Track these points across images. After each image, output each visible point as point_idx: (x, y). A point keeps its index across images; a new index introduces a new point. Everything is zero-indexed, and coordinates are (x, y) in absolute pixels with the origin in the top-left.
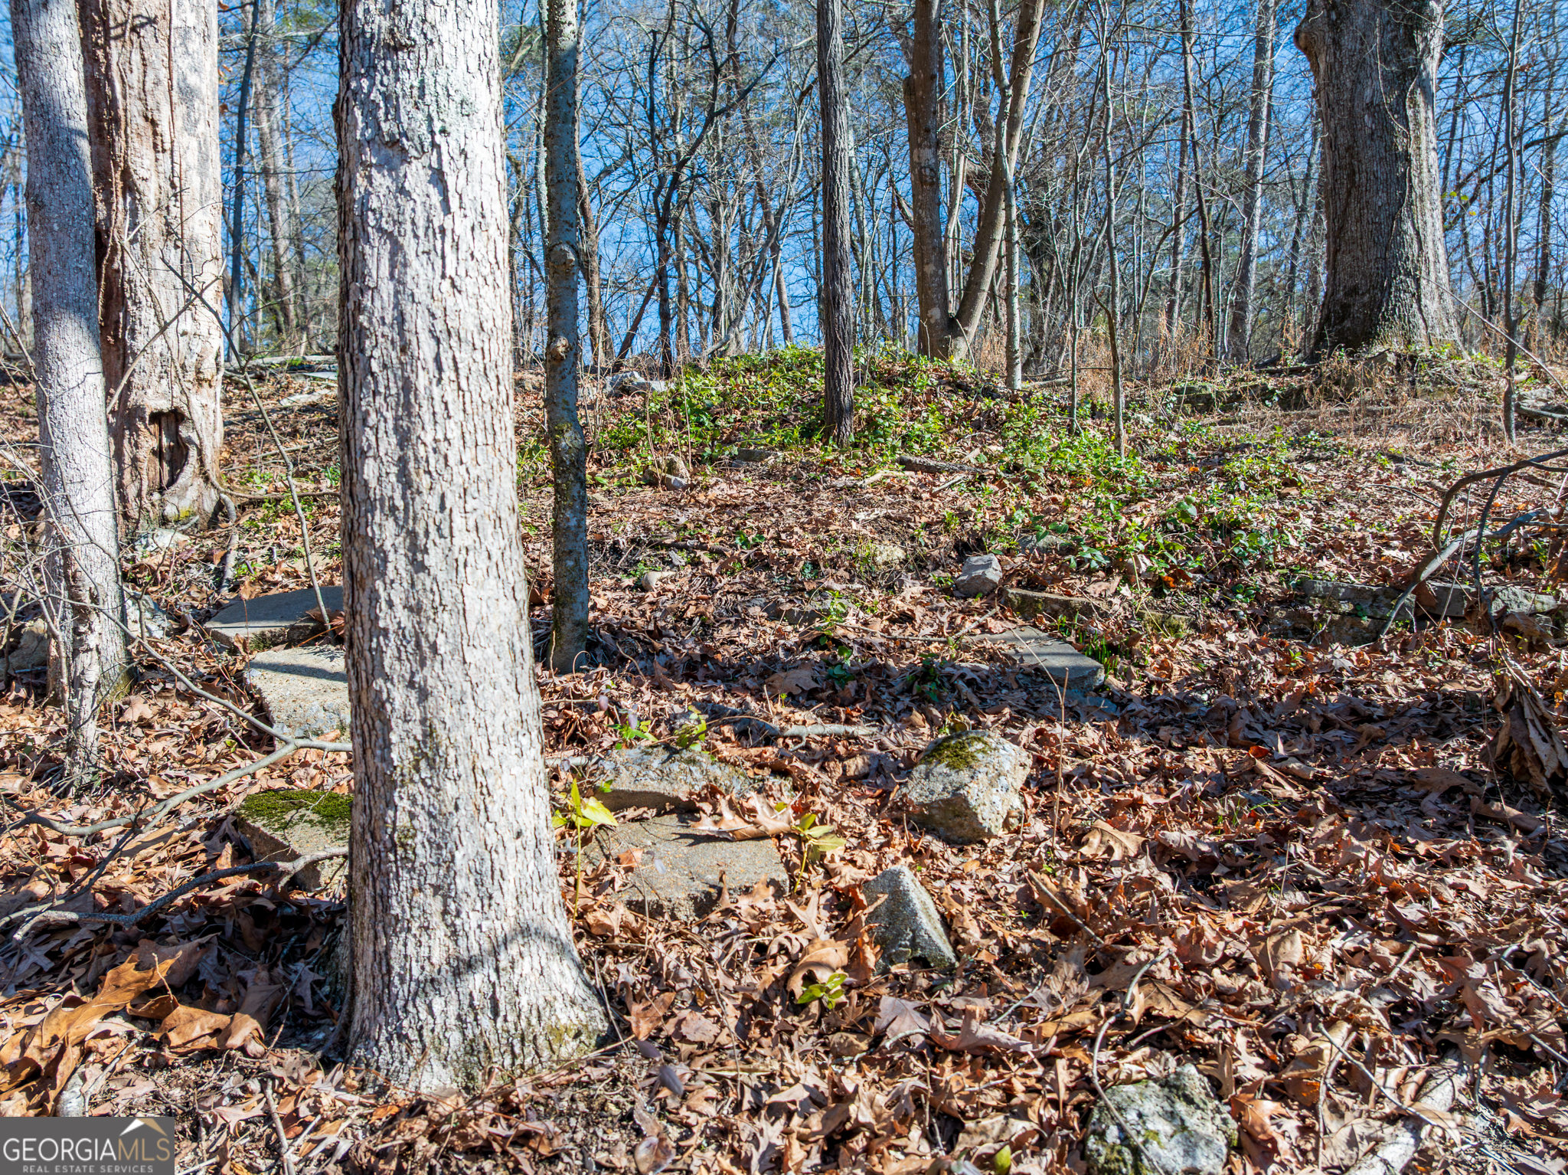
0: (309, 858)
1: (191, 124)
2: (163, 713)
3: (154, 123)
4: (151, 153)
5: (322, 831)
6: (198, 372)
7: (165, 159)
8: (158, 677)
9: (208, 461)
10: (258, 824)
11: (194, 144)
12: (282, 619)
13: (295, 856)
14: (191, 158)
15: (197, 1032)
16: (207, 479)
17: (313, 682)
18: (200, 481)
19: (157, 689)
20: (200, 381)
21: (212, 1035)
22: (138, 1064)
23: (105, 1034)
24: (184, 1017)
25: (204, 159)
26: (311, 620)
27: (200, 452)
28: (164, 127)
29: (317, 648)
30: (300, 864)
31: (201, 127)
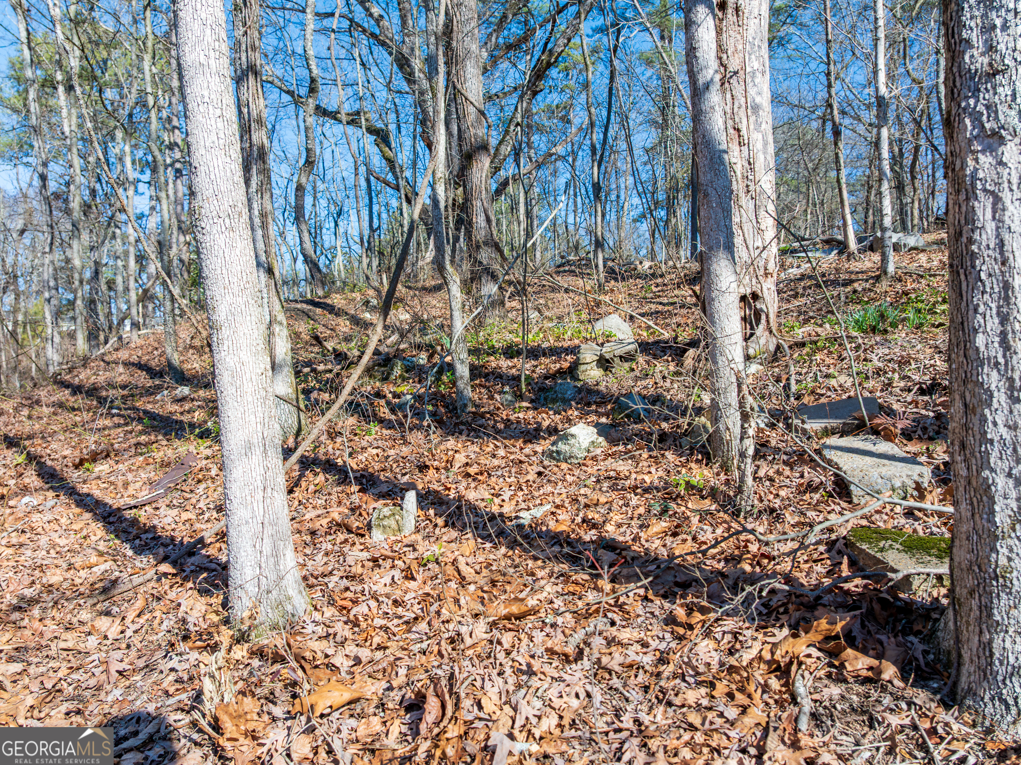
0: (905, 573)
1: (758, 124)
2: (778, 472)
3: (738, 130)
4: (738, 148)
5: (907, 556)
6: (766, 269)
7: (745, 149)
8: (769, 451)
9: (771, 321)
10: (864, 547)
11: (760, 136)
12: (836, 418)
13: (895, 571)
14: (759, 145)
15: (860, 666)
16: (771, 332)
17: (868, 459)
18: (767, 333)
19: (770, 458)
20: (766, 275)
21: (868, 669)
22: (829, 676)
23: (809, 656)
24: (852, 656)
25: (765, 144)
26: (855, 419)
27: (767, 316)
28: (744, 132)
29: (861, 437)
30: (900, 576)
31: (764, 126)
